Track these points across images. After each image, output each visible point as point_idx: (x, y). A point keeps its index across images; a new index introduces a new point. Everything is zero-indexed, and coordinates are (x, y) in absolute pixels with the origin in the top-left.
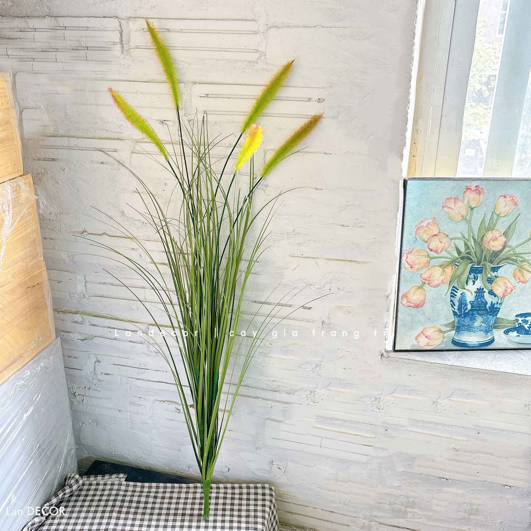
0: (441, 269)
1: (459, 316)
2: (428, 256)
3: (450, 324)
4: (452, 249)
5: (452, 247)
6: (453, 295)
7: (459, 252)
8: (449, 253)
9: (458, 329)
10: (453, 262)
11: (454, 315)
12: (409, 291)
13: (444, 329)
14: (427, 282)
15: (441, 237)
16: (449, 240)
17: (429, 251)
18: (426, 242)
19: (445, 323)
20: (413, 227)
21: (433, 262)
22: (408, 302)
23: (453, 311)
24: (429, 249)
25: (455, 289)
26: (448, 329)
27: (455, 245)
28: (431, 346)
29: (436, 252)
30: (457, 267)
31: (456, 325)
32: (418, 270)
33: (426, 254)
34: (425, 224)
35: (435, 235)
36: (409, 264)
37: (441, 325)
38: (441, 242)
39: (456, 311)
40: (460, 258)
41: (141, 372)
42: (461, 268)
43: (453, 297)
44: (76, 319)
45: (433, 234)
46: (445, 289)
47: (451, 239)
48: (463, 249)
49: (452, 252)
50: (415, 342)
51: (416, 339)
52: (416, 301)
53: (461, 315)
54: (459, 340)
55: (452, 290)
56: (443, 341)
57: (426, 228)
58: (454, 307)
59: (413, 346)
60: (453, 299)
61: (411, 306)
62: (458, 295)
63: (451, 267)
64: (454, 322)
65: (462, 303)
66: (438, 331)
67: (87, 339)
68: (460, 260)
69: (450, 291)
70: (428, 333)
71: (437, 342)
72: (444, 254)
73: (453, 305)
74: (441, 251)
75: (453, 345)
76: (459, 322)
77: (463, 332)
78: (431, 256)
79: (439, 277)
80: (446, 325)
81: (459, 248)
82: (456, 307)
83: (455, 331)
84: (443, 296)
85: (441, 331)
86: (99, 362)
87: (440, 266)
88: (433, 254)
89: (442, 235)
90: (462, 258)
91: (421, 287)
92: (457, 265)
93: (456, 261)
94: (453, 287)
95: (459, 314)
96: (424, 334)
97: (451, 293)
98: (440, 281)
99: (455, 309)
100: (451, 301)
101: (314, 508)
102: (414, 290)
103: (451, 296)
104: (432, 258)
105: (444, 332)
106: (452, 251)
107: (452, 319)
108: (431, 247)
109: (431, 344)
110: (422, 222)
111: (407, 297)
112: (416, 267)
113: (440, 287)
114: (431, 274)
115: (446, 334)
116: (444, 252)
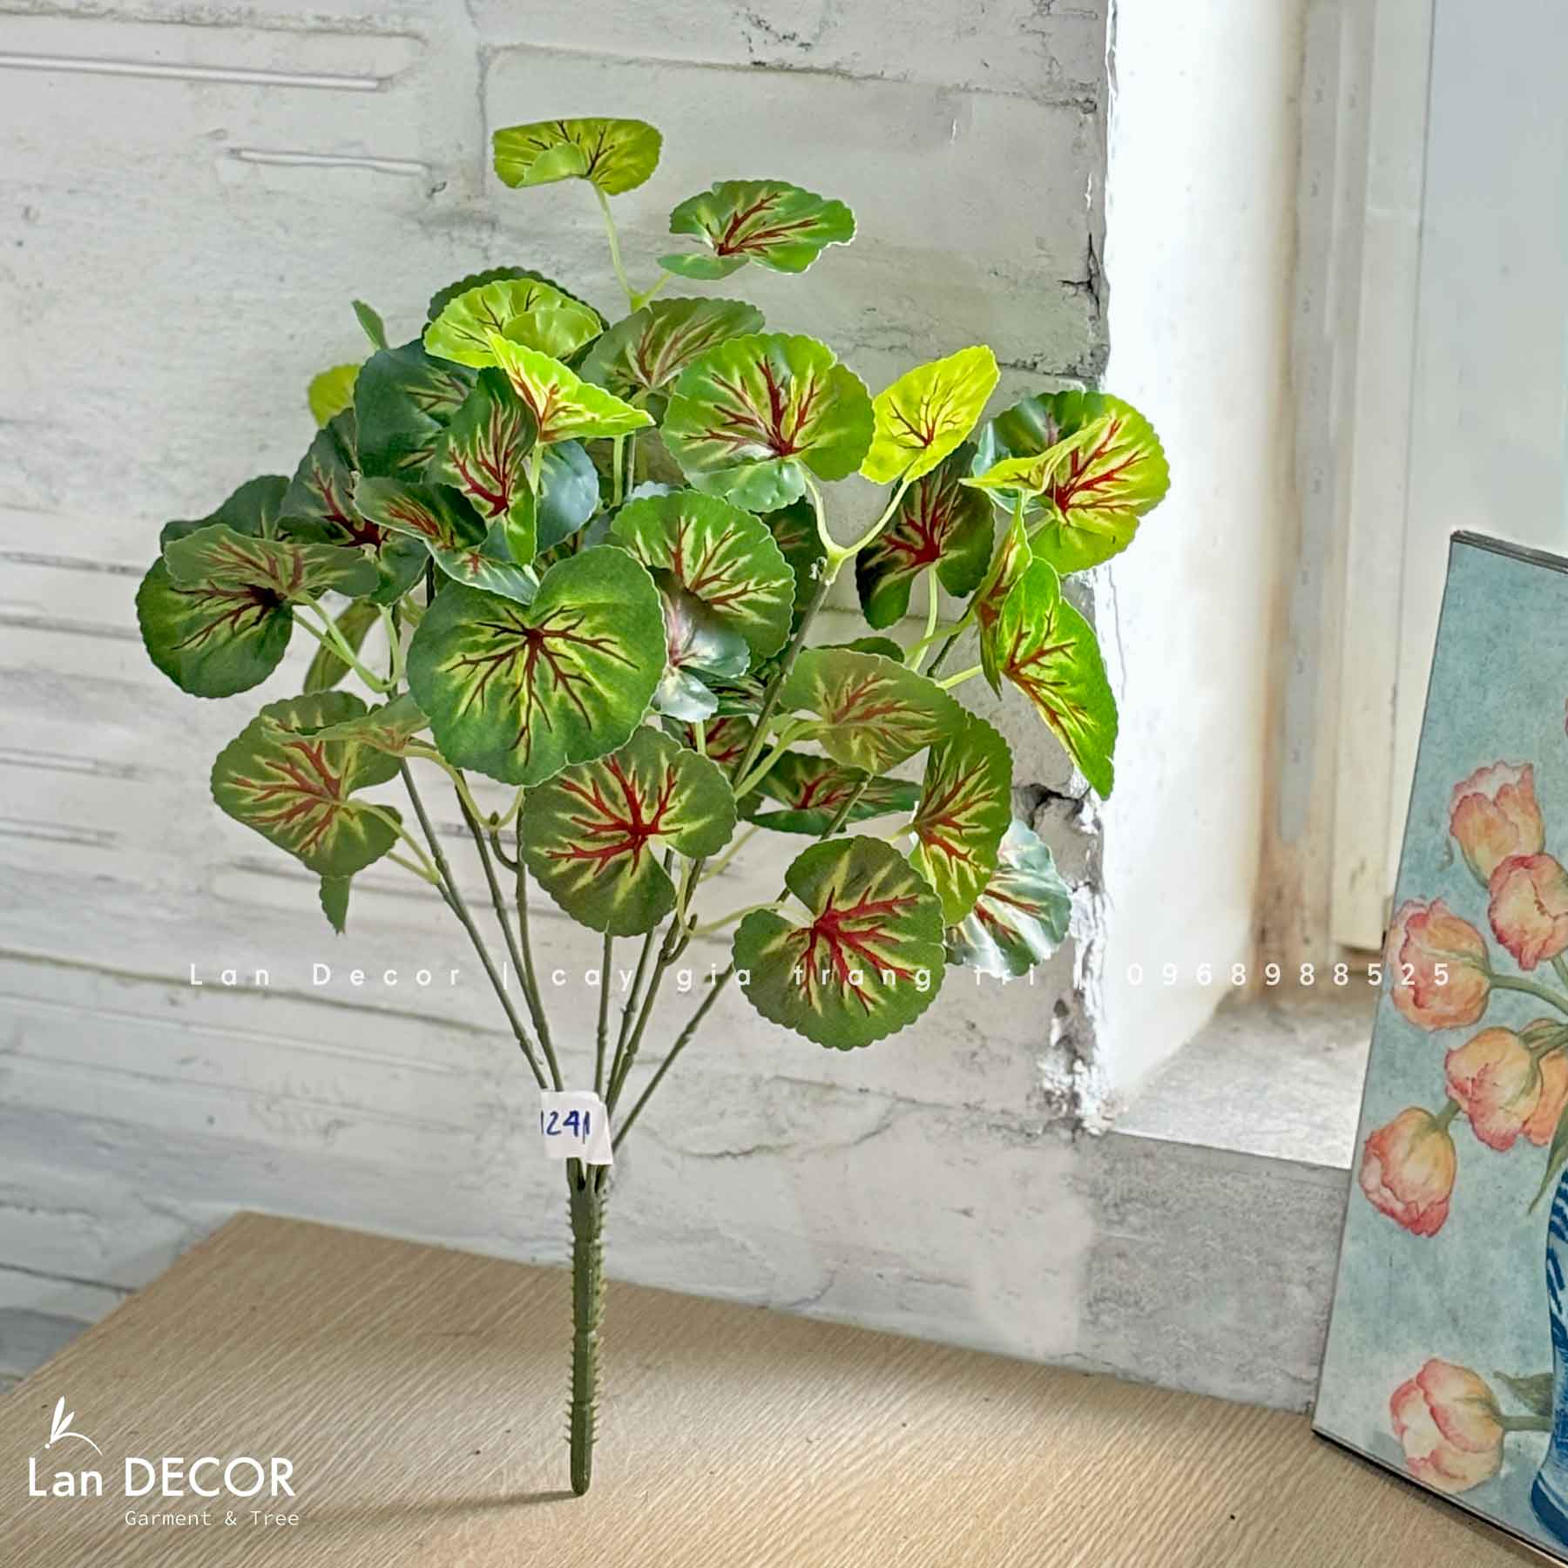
0: (1527, 1055)
2: (1484, 965)
6: (1560, 1226)
8: (1565, 977)
11: (1555, 1340)
12: (1392, 1128)
13: (1509, 1405)
14: (1465, 1106)
15: (1546, 879)
17: (1489, 936)
18: (1485, 884)
19: (1514, 1367)
20: (1448, 790)
22: (1385, 1185)
23: (1553, 1317)
24: (1494, 928)
26: (1524, 1411)
28: (1447, 1474)
31: (1557, 1405)
32: (1439, 1021)
33: (1477, 948)
34: (1489, 788)
37: (1497, 1375)
39: (1564, 1319)
45: (1515, 853)
46: (1531, 1174)
51: (1395, 1405)
52: (1414, 1192)
54: (1560, 1501)
55: (1560, 1192)
56: (1495, 1472)
57: (1491, 812)
58: (1559, 1293)
59: (1379, 1437)
60: (1560, 1247)
61: (1392, 1214)
64: (1549, 1379)
66: (1480, 1400)
69: (1550, 1195)
70: (1440, 1394)
71: (1471, 1468)
72: (1546, 975)
73: (1556, 1281)
74: (1537, 958)
75: (1533, 1517)
80: (1513, 1384)
82: (1565, 1301)
83: (1548, 1437)
84: (1521, 1211)
85: (1490, 1409)
87: (1527, 1039)
89: (1548, 870)
91: (1438, 1125)
94: (1566, 1178)
96: (1426, 1395)
98: (1516, 1123)
100: (1551, 1255)
102: (1410, 1126)
103: (1552, 1226)
104: (1499, 982)
105: (1507, 1419)
107: (1544, 1358)
108: (1501, 923)
109: (1448, 1461)
110: (1481, 772)
111: (1382, 1156)
112: (1436, 1005)
113: (1513, 1153)
114: (1485, 1070)
115: (1511, 1436)
116: (1548, 966)
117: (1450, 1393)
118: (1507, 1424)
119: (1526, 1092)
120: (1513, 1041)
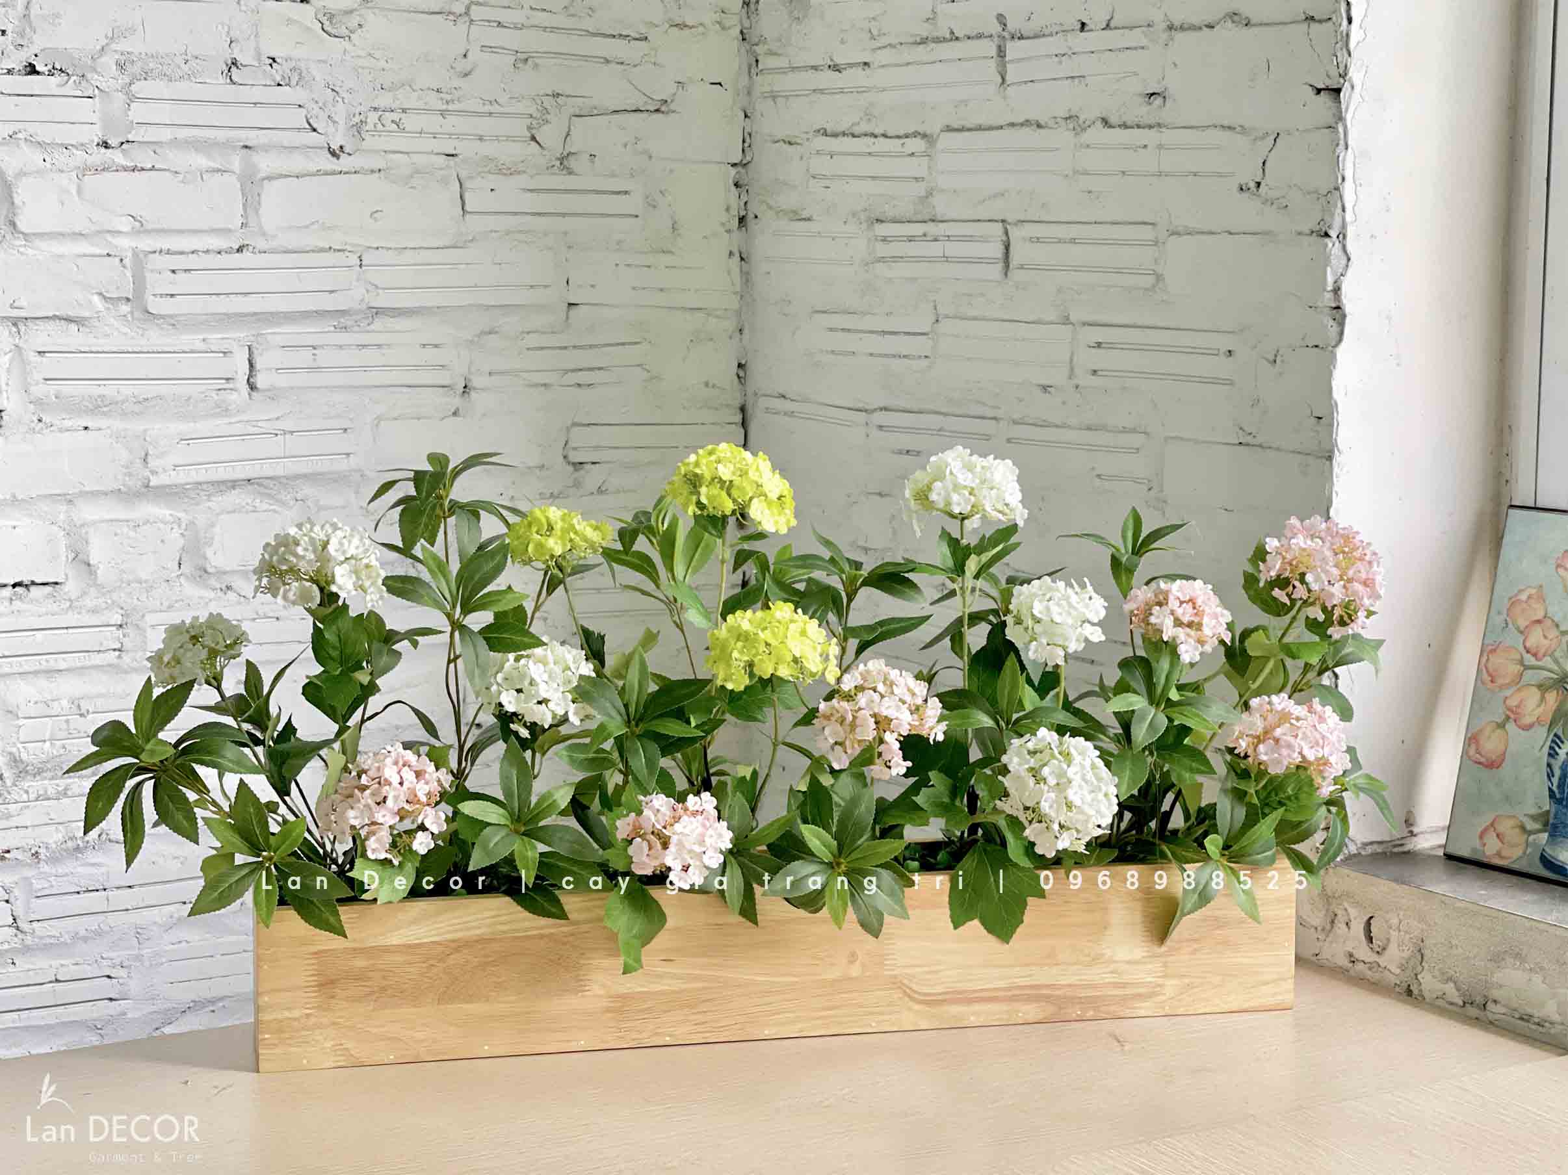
1: (1559, 802)
2: (1521, 662)
3: (1541, 815)
5: (1563, 650)
6: (1553, 754)
8: (1556, 661)
9: (1554, 828)
10: (1560, 682)
11: (1550, 798)
12: (1481, 731)
13: (1531, 825)
14: (1512, 716)
15: (1548, 626)
16: (1557, 633)
17: (1524, 652)
18: (1521, 632)
19: (1533, 811)
20: (1506, 600)
21: (1529, 676)
22: (1477, 753)
23: (1550, 790)
25: (1557, 741)
26: (1538, 826)
28: (1503, 858)
29: (1535, 655)
30: (1565, 692)
31: (1551, 821)
32: (1501, 687)
33: (1518, 657)
34: (1524, 597)
35: (1539, 622)
36: (1490, 675)
38: (1545, 637)
39: (1555, 788)
43: (1554, 757)
46: (1541, 737)
47: (1563, 633)
49: (1561, 660)
50: (1477, 843)
51: (1481, 837)
52: (1490, 753)
53: (1562, 800)
54: (1551, 857)
55: (1553, 741)
56: (1524, 853)
57: (1525, 605)
58: (1552, 780)
59: (1474, 850)
60: (1552, 761)
61: (1480, 763)
62: (1562, 754)
63: (1556, 692)
64: (1548, 812)
65: (1567, 773)
69: (1548, 743)
70: (1501, 828)
71: (1513, 854)
72: (1547, 662)
73: (1550, 776)
74: (1544, 656)
75: (1541, 866)
76: (1556, 817)
77: (1561, 839)
78: (1526, 663)
79: (1533, 710)
80: (1534, 818)
82: (1555, 780)
83: (1547, 834)
84: (1536, 751)
85: (1523, 828)
87: (1539, 686)
88: (1530, 660)
89: (1548, 623)
91: (1501, 726)
93: (1566, 680)
94: (1556, 735)
95: (1558, 796)
96: (1495, 830)
97: (1551, 748)
99: (1553, 786)
100: (1549, 765)
102: (1489, 729)
103: (1550, 754)
104: (1527, 668)
105: (1529, 831)
106: (1562, 657)
107: (1546, 805)
108: (1528, 644)
109: (1504, 853)
110: (1520, 591)
111: (1477, 742)
112: (1500, 681)
113: (1533, 730)
114: (1521, 701)
115: (1531, 838)
116: (1548, 658)
117: (1506, 826)
118: (1530, 833)
119: (1539, 706)
120: (1535, 689)
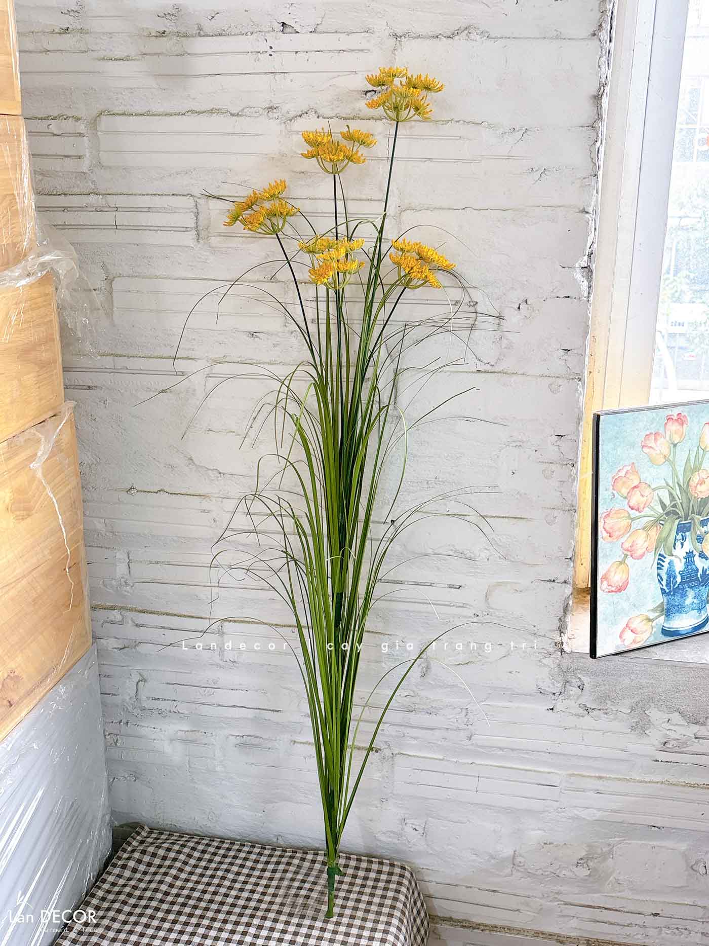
0: (645, 532)
1: (668, 594)
2: (629, 517)
3: (657, 607)
4: (655, 503)
5: (656, 501)
6: (660, 566)
7: (663, 506)
8: (652, 509)
9: (668, 612)
10: (658, 522)
11: (663, 594)
13: (653, 615)
14: (629, 554)
15: (643, 488)
16: (651, 491)
21: (635, 525)
24: (630, 507)
25: (661, 558)
26: (656, 614)
27: (659, 497)
28: (638, 642)
29: (638, 509)
30: (662, 527)
31: (665, 607)
33: (626, 514)
34: (623, 473)
35: (636, 487)
37: (649, 611)
38: (642, 495)
40: (666, 514)
41: (208, 692)
42: (667, 526)
43: (661, 569)
44: (113, 617)
45: (633, 486)
46: (650, 559)
47: (654, 490)
48: (667, 502)
49: (655, 507)
52: (618, 582)
53: (670, 592)
54: (669, 628)
55: (659, 559)
56: (651, 633)
58: (662, 582)
61: (611, 592)
62: (666, 565)
63: (655, 528)
64: (663, 603)
65: (671, 575)
66: (645, 620)
67: (128, 647)
68: (665, 516)
69: (656, 561)
71: (645, 636)
72: (647, 511)
74: (644, 508)
75: (663, 635)
76: (668, 603)
77: (674, 615)
78: (632, 516)
79: (643, 544)
80: (653, 610)
81: (664, 501)
83: (664, 616)
85: (648, 619)
86: (145, 680)
87: (644, 529)
88: (634, 513)
89: (643, 486)
90: (668, 514)
92: (663, 524)
93: (662, 518)
94: (660, 555)
95: (667, 591)
97: (658, 564)
98: (644, 550)
99: (662, 585)
101: (467, 887)
103: (658, 568)
105: (651, 619)
106: (656, 505)
107: (660, 599)
115: (654, 622)
117: (636, 623)
119: (646, 541)
120: (641, 531)
